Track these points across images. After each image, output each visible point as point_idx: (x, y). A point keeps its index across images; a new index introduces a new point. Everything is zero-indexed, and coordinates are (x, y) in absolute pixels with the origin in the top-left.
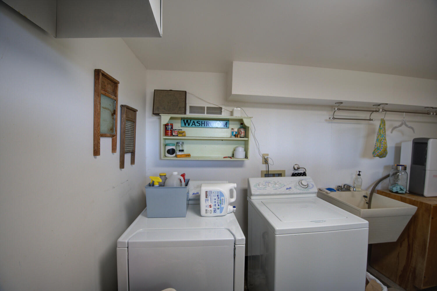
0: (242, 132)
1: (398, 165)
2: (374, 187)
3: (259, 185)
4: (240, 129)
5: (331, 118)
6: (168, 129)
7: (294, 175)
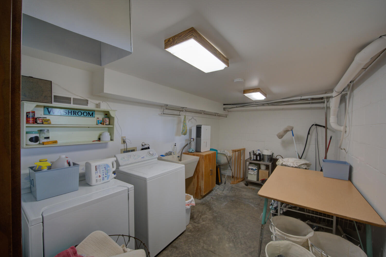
0: (108, 121)
1: (191, 138)
2: (182, 151)
3: (124, 158)
4: (106, 119)
5: (162, 113)
6: (30, 116)
7: (142, 149)
